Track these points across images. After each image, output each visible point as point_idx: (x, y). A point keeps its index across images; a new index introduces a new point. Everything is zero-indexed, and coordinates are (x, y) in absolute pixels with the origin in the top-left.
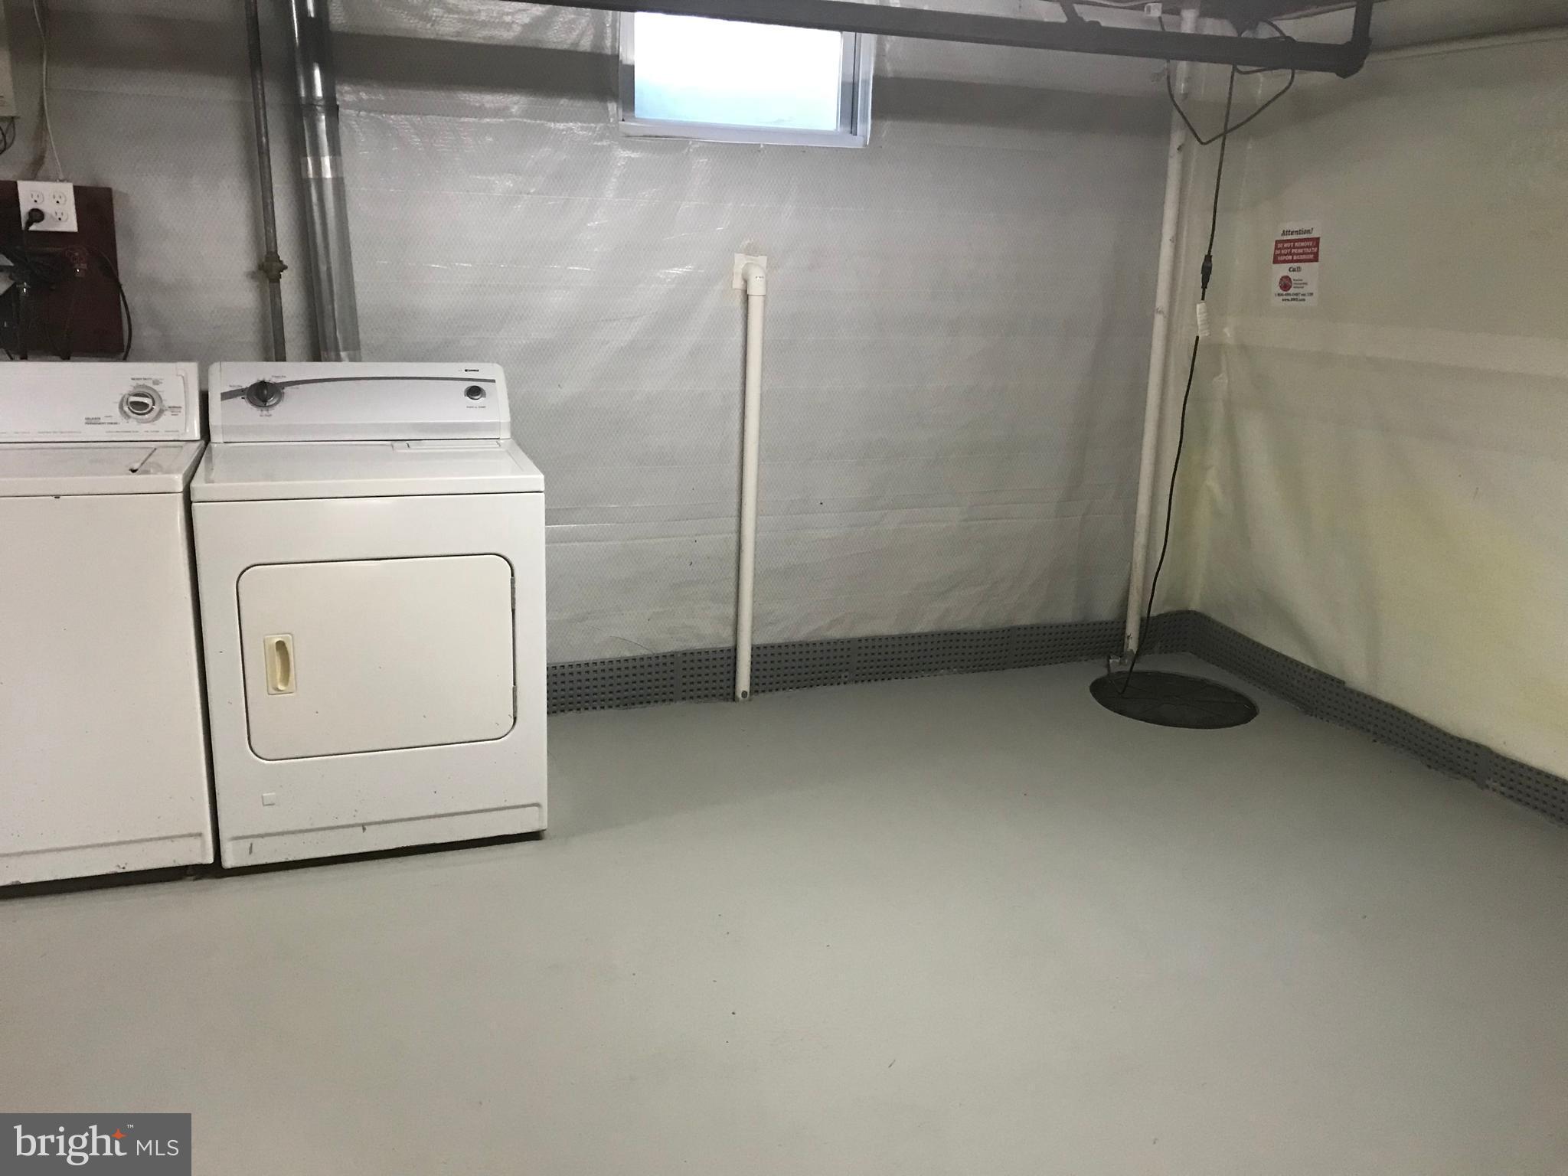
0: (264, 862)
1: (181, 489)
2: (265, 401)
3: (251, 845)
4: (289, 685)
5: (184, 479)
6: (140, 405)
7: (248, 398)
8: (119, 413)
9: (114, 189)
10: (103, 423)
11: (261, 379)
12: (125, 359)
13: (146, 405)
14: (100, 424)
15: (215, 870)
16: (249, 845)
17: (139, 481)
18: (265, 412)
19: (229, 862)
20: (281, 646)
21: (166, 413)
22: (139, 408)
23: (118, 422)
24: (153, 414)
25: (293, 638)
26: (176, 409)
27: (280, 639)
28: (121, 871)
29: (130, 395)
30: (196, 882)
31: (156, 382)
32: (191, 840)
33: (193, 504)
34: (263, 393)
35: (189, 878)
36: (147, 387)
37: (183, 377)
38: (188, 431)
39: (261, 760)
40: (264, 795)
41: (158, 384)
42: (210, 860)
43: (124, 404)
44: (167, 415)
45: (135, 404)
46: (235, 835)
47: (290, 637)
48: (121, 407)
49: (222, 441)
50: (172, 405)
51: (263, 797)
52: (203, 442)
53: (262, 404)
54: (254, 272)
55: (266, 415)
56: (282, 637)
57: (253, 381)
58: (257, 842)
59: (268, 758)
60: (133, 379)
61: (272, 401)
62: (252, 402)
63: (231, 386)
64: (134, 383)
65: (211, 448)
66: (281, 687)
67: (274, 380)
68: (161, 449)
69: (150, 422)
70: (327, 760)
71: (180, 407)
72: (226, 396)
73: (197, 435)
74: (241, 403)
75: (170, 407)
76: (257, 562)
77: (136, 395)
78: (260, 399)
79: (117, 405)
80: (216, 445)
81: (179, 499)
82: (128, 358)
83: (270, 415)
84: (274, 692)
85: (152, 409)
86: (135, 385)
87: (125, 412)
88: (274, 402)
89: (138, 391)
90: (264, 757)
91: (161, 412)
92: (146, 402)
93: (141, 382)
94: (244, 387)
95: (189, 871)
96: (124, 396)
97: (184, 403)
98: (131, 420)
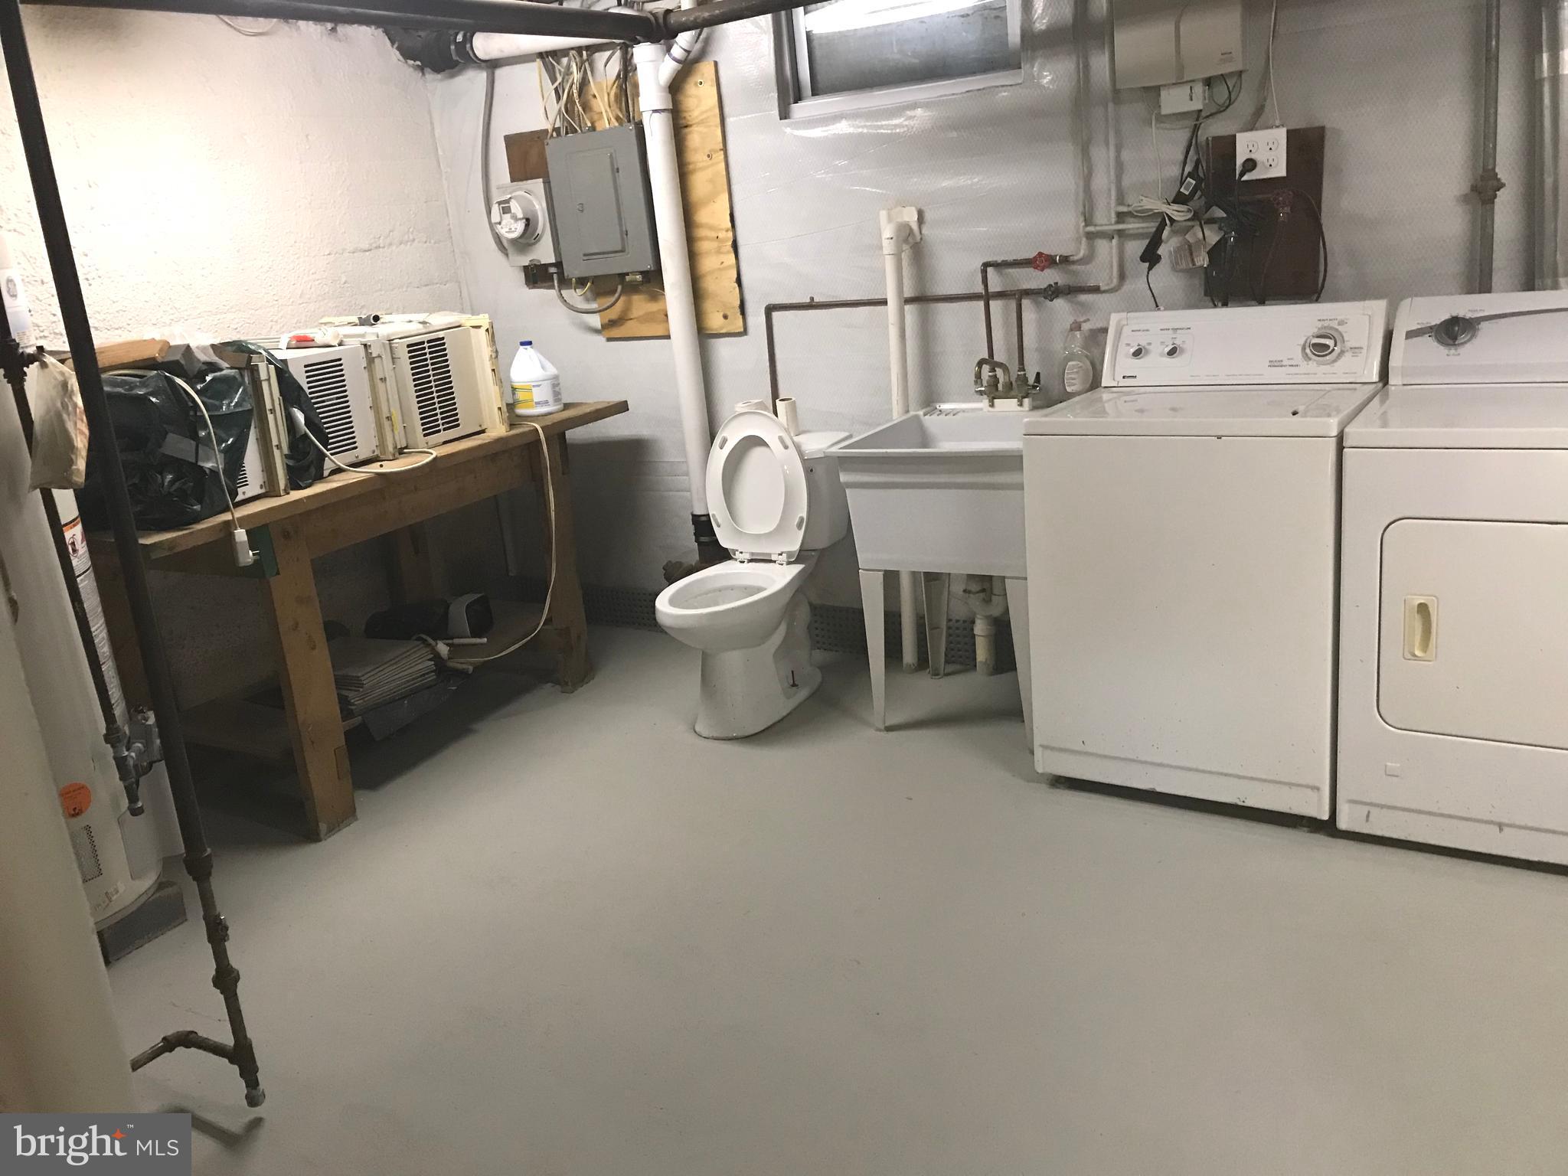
0: (1379, 833)
1: (1335, 433)
2: (1455, 338)
3: (1369, 812)
4: (1428, 652)
5: (1340, 423)
6: (1320, 348)
7: (1436, 338)
8: (1300, 356)
9: (1328, 126)
10: (1285, 366)
11: (1454, 314)
12: (1317, 301)
13: (1327, 347)
14: (1281, 366)
15: (1328, 827)
16: (1366, 813)
17: (1296, 424)
18: (1453, 351)
19: (1343, 824)
20: (1423, 609)
21: (1346, 354)
22: (1320, 349)
23: (1300, 363)
24: (1334, 354)
25: (1438, 601)
26: (1356, 350)
27: (1422, 601)
28: (1242, 804)
29: (1313, 337)
30: (1308, 834)
31: (1342, 323)
32: (1309, 791)
33: (1345, 450)
34: (1453, 329)
35: (1305, 829)
36: (1332, 328)
37: (1370, 316)
38: (1365, 372)
39: (1387, 726)
40: (1389, 764)
41: (1343, 325)
42: (1325, 817)
43: (1307, 345)
44: (1348, 356)
45: (1315, 345)
46: (1355, 798)
47: (1436, 600)
48: (1304, 349)
49: (1401, 383)
50: (1354, 345)
51: (1386, 766)
52: (1380, 385)
53: (1451, 342)
54: (1466, 195)
55: (1454, 355)
56: (1424, 599)
57: (1447, 316)
58: (1374, 811)
59: (1396, 726)
60: (1320, 320)
61: (1462, 338)
62: (1441, 342)
63: (1418, 324)
64: (1320, 325)
65: (1388, 389)
66: (1418, 653)
67: (1468, 316)
68: (1334, 392)
69: (1328, 364)
70: (1464, 743)
71: (1361, 348)
72: (1410, 335)
73: (1375, 378)
74: (1428, 342)
75: (1351, 348)
76: (1407, 515)
77: (1318, 337)
78: (1449, 337)
79: (1300, 348)
80: (1393, 388)
81: (1332, 444)
82: (1320, 300)
83: (1459, 354)
84: (1410, 657)
85: (1333, 350)
86: (1320, 326)
87: (1307, 354)
88: (1466, 339)
89: (1322, 332)
90: (1390, 723)
91: (1342, 352)
92: (1327, 343)
93: (1326, 324)
94: (1433, 324)
95: (1304, 821)
96: (1308, 338)
97: (1366, 343)
98: (1310, 362)
